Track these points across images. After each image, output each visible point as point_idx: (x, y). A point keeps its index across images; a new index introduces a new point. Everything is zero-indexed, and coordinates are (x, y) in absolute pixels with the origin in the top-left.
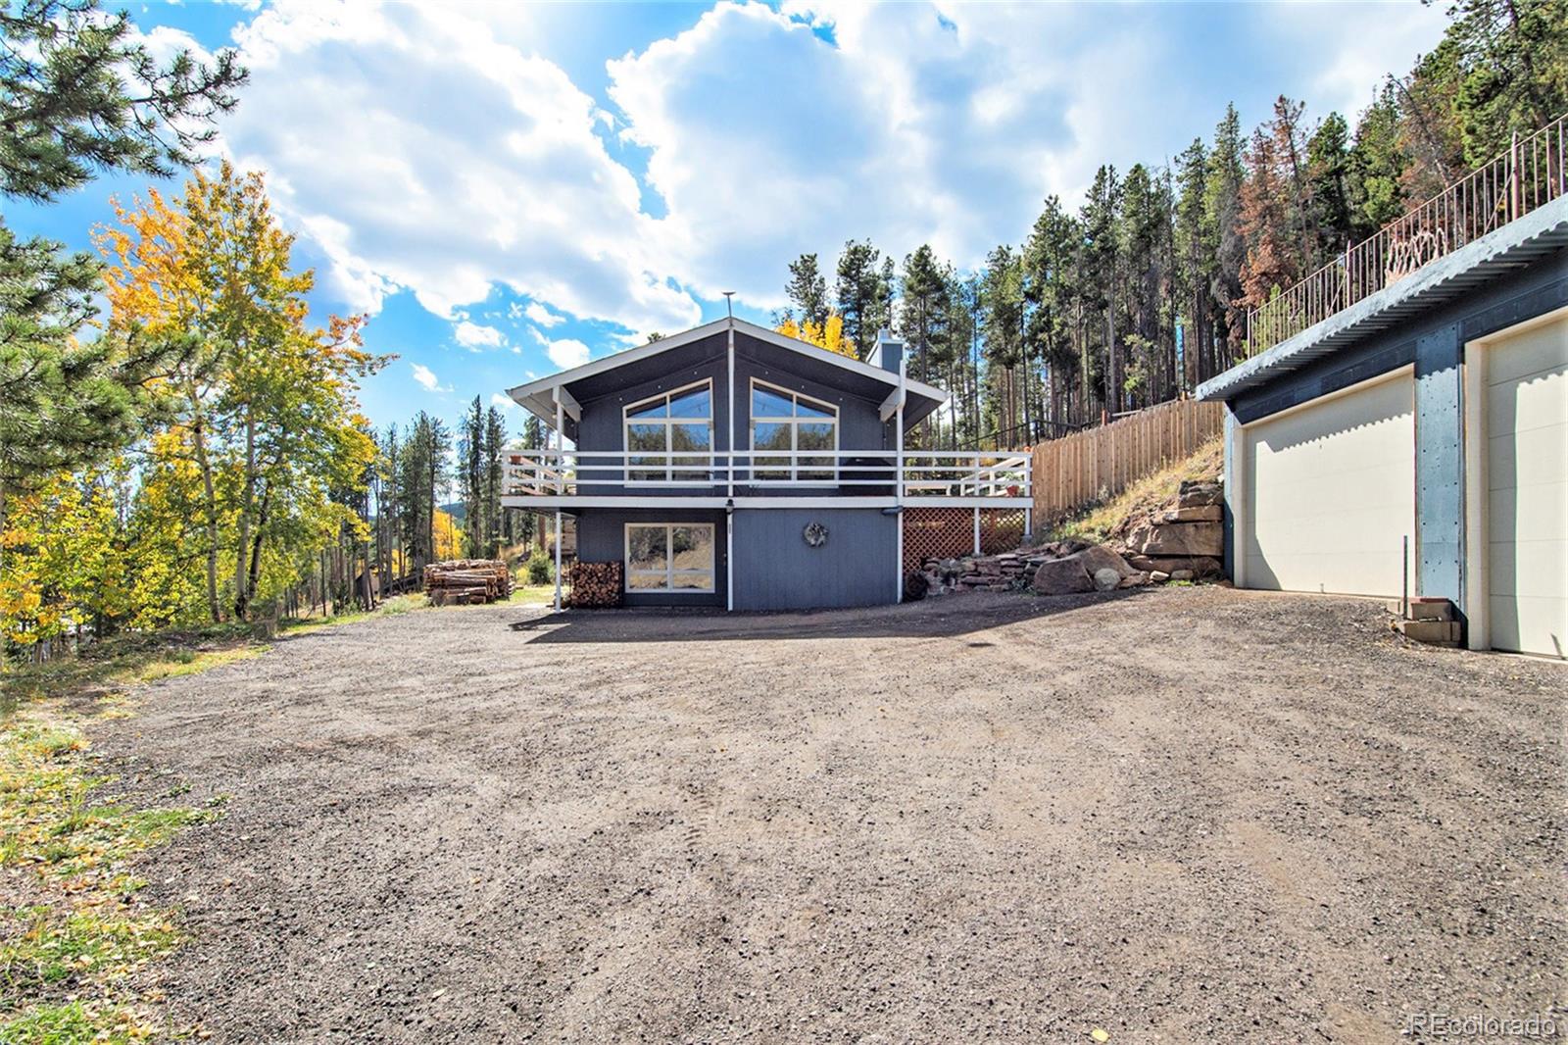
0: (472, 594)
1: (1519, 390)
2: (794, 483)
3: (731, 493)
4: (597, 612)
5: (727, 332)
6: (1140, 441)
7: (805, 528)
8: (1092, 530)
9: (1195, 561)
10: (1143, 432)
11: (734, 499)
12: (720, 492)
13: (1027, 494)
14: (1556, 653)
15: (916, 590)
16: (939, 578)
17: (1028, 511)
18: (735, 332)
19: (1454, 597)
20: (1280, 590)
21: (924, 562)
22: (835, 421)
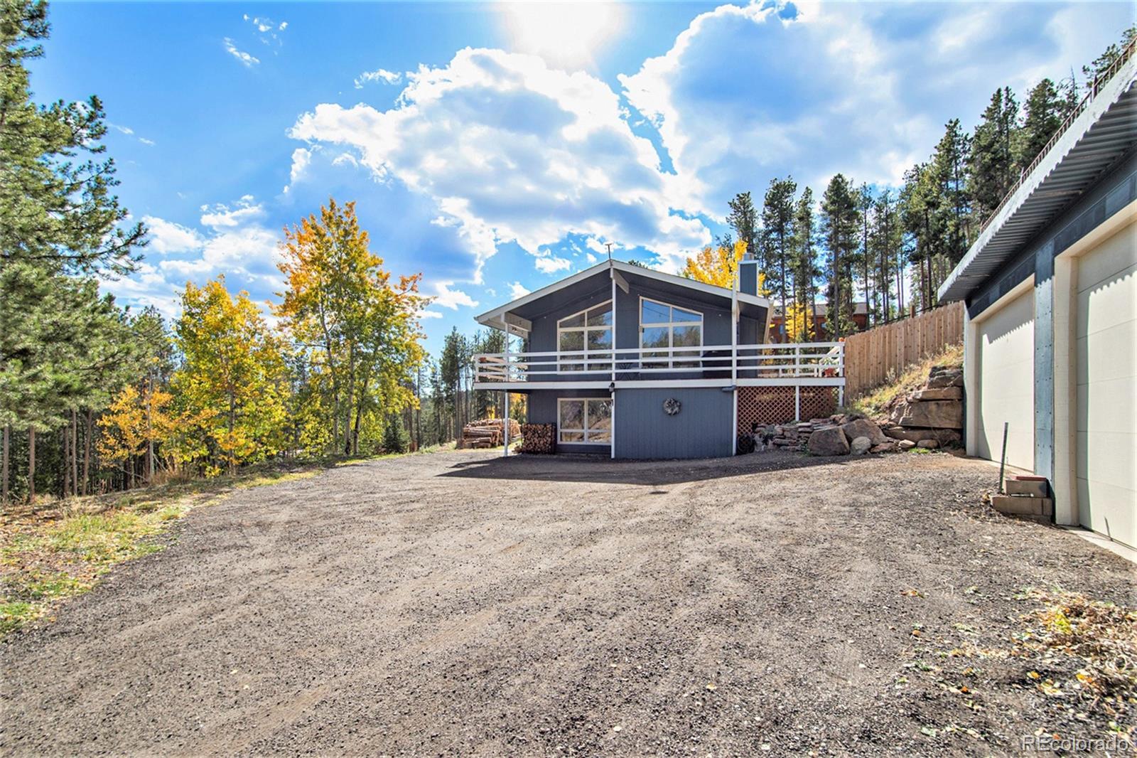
0: (481, 442)
1: (1091, 298)
2: (671, 369)
3: (614, 378)
4: (537, 456)
5: (609, 269)
6: (946, 329)
7: (664, 401)
8: (869, 405)
9: (939, 432)
10: (949, 321)
11: (616, 383)
12: (608, 377)
13: (841, 375)
14: (1107, 535)
15: (746, 446)
16: (762, 439)
17: (841, 388)
18: (614, 269)
19: (1049, 478)
20: (990, 460)
21: (755, 426)
22: (701, 324)
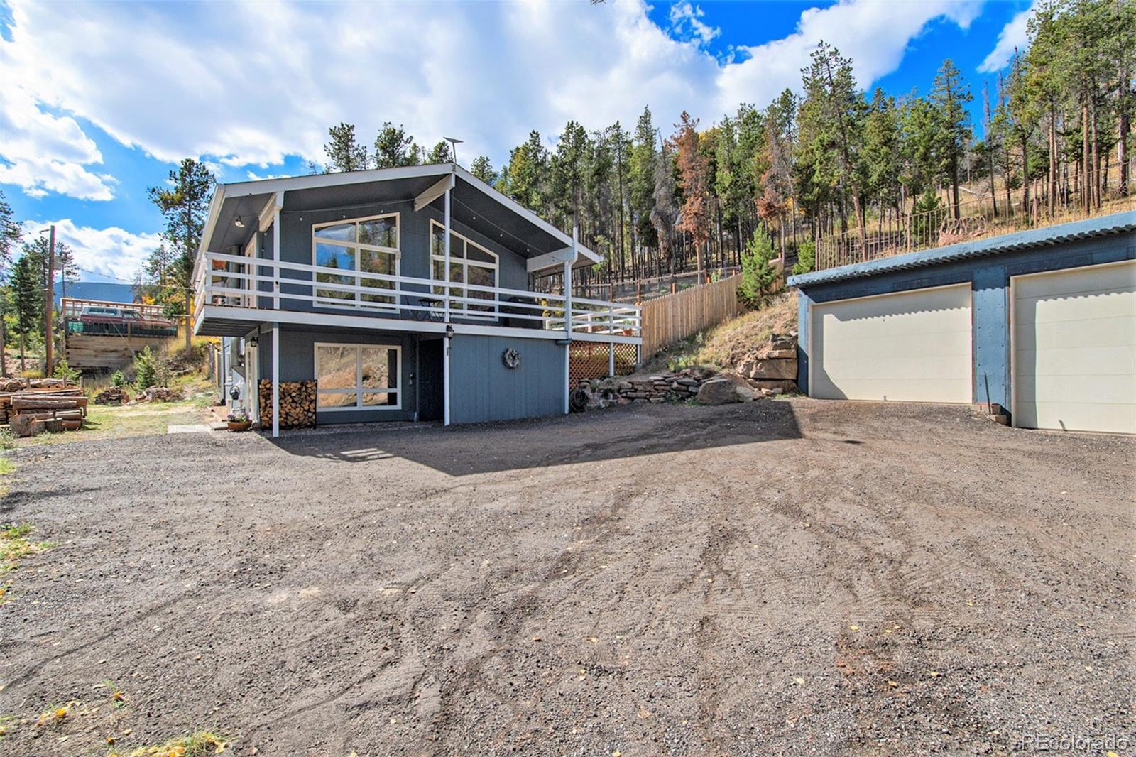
3: (448, 320)
5: (448, 175)
7: (504, 353)
9: (784, 382)
11: (451, 325)
12: (439, 318)
13: (638, 335)
14: (1061, 428)
17: (639, 347)
18: (456, 176)
19: (1002, 403)
20: (847, 399)
22: (496, 266)
